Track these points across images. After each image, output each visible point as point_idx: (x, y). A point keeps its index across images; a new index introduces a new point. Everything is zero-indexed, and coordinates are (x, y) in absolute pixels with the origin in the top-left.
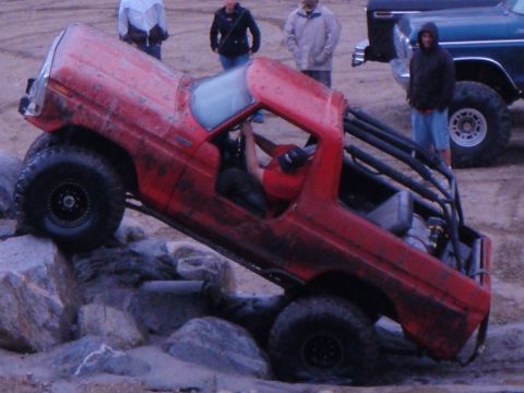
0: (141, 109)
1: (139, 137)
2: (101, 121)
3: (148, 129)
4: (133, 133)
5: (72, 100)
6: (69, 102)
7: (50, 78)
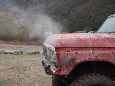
0: (102, 39)
1: (110, 52)
2: (90, 54)
3: (112, 46)
4: (107, 52)
5: (71, 52)
6: (70, 55)
7: (56, 48)
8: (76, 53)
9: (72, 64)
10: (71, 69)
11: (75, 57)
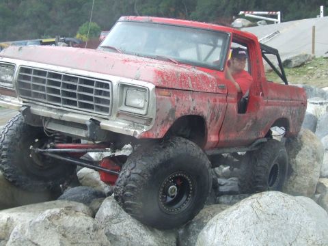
5: (172, 97)
6: (171, 101)
7: (157, 87)
8: (178, 100)
9: (170, 119)
10: (168, 127)
11: (176, 106)
